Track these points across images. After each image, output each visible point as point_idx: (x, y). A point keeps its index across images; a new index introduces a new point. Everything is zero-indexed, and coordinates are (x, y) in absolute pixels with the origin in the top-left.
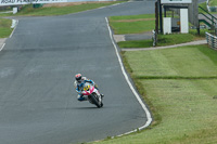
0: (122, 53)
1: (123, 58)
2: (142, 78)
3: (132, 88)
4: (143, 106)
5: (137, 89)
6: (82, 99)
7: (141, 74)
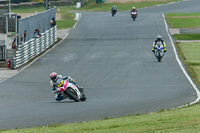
0: (176, 44)
1: (177, 48)
2: (194, 64)
3: (185, 72)
4: (194, 86)
5: (189, 73)
6: (60, 98)
7: (193, 61)
